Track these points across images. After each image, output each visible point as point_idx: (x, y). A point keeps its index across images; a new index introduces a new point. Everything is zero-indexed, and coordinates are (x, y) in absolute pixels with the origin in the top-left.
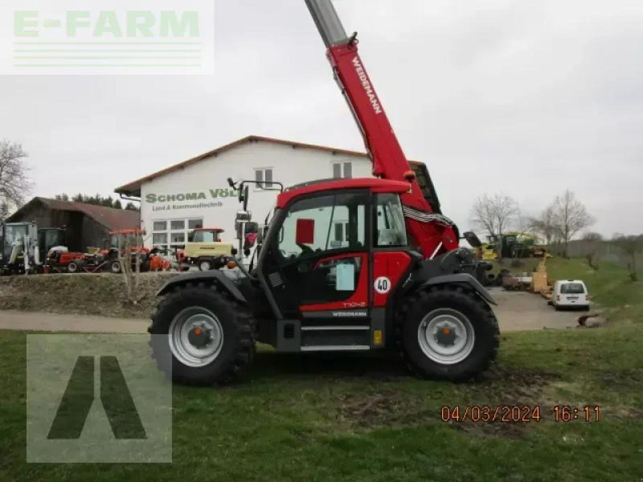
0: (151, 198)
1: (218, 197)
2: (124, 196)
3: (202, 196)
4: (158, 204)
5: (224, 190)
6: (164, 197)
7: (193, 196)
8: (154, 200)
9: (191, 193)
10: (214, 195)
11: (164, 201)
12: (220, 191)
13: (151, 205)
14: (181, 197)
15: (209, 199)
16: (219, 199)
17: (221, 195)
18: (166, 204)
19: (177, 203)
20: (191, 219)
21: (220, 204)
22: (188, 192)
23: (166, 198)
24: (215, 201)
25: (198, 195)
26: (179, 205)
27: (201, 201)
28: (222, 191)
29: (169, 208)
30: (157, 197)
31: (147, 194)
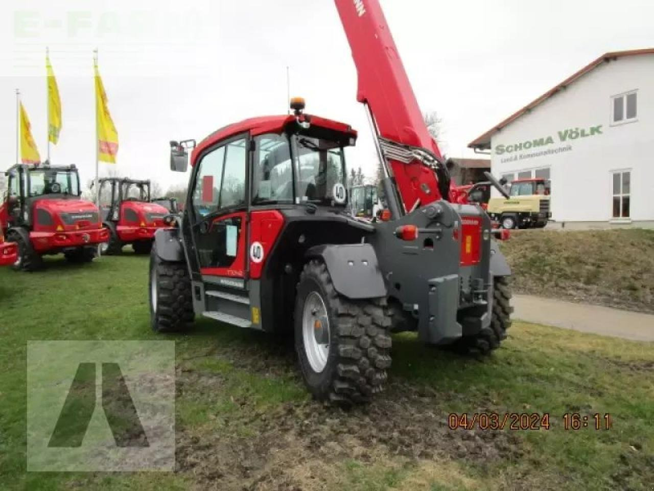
0: (500, 150)
1: (567, 139)
2: (478, 150)
3: (550, 140)
4: (506, 155)
5: (574, 130)
6: (512, 147)
7: (539, 143)
8: (503, 151)
9: (538, 138)
10: (563, 138)
11: (511, 151)
12: (569, 132)
13: (500, 157)
14: (527, 145)
15: (558, 143)
16: (568, 141)
17: (571, 137)
18: (514, 154)
19: (524, 152)
20: (538, 169)
21: (570, 148)
22: (535, 139)
23: (513, 148)
24: (564, 144)
25: (545, 140)
26: (526, 154)
27: (549, 147)
28: (572, 132)
29: (516, 159)
30: (505, 148)
31: (496, 145)
